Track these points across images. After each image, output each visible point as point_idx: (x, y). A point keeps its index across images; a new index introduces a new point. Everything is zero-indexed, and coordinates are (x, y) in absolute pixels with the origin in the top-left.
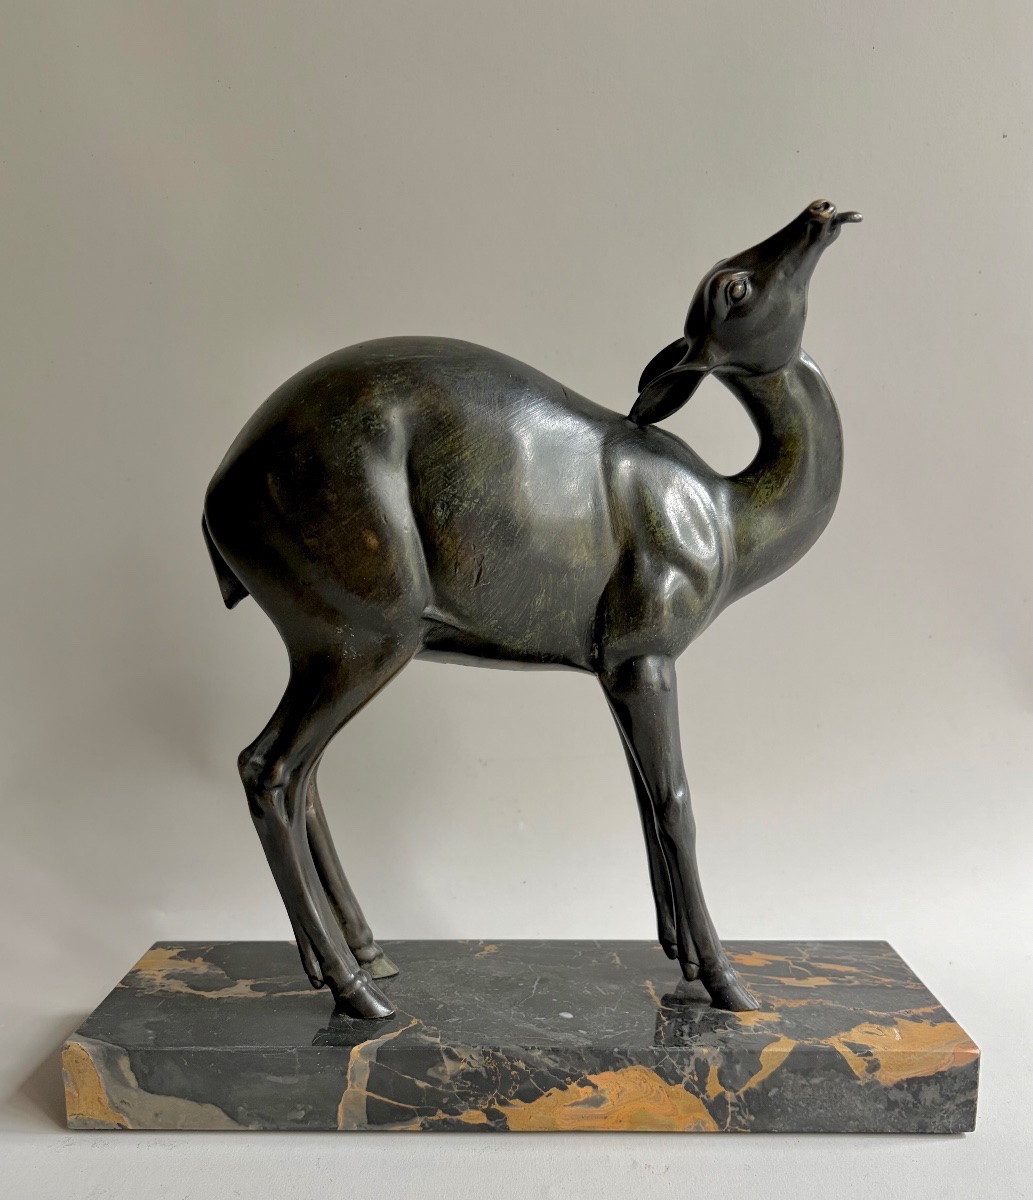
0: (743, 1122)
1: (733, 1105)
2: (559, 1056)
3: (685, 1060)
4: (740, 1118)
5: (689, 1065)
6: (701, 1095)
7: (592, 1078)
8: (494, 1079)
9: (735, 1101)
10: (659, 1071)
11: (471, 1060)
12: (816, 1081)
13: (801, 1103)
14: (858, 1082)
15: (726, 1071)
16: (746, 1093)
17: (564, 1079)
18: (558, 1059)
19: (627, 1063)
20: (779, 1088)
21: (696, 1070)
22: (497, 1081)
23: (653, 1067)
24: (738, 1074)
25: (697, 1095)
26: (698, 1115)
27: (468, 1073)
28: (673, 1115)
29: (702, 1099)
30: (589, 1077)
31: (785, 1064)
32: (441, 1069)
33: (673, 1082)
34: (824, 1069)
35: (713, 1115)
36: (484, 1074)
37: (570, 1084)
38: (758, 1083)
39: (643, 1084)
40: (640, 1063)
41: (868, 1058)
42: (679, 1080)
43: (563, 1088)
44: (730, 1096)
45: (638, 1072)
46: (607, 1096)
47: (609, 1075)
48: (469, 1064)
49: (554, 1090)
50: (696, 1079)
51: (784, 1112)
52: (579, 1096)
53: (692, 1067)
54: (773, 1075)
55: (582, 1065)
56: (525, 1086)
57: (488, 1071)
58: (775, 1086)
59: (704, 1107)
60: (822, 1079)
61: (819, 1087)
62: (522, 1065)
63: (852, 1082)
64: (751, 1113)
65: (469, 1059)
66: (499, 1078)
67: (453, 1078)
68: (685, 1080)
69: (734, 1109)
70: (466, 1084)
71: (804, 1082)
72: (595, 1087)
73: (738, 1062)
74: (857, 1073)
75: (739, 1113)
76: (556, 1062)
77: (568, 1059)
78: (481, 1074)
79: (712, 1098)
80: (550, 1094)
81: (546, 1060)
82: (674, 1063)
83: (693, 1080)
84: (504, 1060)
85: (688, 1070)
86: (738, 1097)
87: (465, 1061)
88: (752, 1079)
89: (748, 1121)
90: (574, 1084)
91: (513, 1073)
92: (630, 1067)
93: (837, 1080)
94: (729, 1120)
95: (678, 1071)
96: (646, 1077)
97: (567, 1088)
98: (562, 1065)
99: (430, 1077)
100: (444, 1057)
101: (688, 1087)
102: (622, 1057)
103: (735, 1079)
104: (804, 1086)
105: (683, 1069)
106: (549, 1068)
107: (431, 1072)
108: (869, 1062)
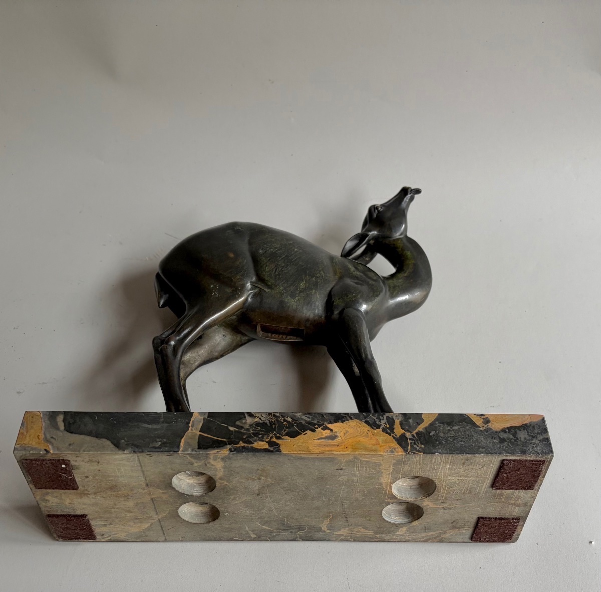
0: (418, 448)
1: (410, 439)
2: (311, 415)
3: (381, 417)
4: (415, 446)
5: (383, 419)
6: (392, 435)
7: (330, 426)
8: (274, 426)
9: (411, 437)
10: (366, 422)
11: (261, 417)
12: (456, 428)
13: (449, 439)
14: (480, 429)
15: (404, 422)
16: (417, 433)
17: (314, 426)
18: (310, 417)
19: (349, 418)
20: (436, 431)
21: (387, 422)
22: (275, 427)
23: (364, 420)
24: (411, 424)
25: (389, 434)
26: (391, 445)
27: (259, 423)
28: (377, 445)
29: (393, 436)
30: (327, 425)
31: (436, 420)
32: (244, 421)
33: (375, 428)
34: (459, 422)
35: (400, 445)
36: (269, 424)
37: (317, 428)
38: (423, 429)
39: (358, 429)
40: (356, 418)
41: (482, 417)
42: (378, 427)
43: (313, 431)
44: (408, 435)
45: (355, 423)
46: (338, 435)
47: (339, 424)
48: (260, 419)
49: (308, 432)
50: (388, 426)
51: (440, 443)
52: (322, 435)
53: (385, 420)
54: (431, 425)
55: (324, 420)
56: (291, 429)
57: (271, 422)
58: (433, 430)
59: (394, 440)
60: (459, 427)
61: (458, 430)
62: (290, 419)
63: (476, 428)
64: (422, 443)
65: (260, 417)
66: (277, 426)
67: (251, 425)
68: (382, 427)
69: (411, 441)
70: (257, 428)
71: (449, 428)
72: (331, 430)
73: (410, 418)
74: (478, 424)
75: (415, 444)
76: (309, 418)
77: (316, 417)
78: (266, 424)
79: (398, 436)
80: (306, 434)
81: (303, 417)
82: (375, 418)
83: (386, 427)
84: (280, 417)
85: (382, 422)
86: (413, 436)
87: (258, 417)
88: (419, 426)
89: (421, 448)
90: (319, 429)
91: (285, 423)
92: (350, 421)
93: (468, 428)
94: (409, 447)
95: (377, 422)
96: (360, 425)
97: (315, 431)
98: (313, 419)
99: (237, 425)
100: (247, 415)
101: (384, 430)
102: (346, 416)
103: (410, 426)
104: (449, 430)
105: (380, 421)
106: (305, 421)
107: (238, 423)
108: (483, 419)
